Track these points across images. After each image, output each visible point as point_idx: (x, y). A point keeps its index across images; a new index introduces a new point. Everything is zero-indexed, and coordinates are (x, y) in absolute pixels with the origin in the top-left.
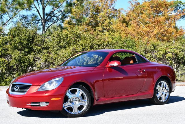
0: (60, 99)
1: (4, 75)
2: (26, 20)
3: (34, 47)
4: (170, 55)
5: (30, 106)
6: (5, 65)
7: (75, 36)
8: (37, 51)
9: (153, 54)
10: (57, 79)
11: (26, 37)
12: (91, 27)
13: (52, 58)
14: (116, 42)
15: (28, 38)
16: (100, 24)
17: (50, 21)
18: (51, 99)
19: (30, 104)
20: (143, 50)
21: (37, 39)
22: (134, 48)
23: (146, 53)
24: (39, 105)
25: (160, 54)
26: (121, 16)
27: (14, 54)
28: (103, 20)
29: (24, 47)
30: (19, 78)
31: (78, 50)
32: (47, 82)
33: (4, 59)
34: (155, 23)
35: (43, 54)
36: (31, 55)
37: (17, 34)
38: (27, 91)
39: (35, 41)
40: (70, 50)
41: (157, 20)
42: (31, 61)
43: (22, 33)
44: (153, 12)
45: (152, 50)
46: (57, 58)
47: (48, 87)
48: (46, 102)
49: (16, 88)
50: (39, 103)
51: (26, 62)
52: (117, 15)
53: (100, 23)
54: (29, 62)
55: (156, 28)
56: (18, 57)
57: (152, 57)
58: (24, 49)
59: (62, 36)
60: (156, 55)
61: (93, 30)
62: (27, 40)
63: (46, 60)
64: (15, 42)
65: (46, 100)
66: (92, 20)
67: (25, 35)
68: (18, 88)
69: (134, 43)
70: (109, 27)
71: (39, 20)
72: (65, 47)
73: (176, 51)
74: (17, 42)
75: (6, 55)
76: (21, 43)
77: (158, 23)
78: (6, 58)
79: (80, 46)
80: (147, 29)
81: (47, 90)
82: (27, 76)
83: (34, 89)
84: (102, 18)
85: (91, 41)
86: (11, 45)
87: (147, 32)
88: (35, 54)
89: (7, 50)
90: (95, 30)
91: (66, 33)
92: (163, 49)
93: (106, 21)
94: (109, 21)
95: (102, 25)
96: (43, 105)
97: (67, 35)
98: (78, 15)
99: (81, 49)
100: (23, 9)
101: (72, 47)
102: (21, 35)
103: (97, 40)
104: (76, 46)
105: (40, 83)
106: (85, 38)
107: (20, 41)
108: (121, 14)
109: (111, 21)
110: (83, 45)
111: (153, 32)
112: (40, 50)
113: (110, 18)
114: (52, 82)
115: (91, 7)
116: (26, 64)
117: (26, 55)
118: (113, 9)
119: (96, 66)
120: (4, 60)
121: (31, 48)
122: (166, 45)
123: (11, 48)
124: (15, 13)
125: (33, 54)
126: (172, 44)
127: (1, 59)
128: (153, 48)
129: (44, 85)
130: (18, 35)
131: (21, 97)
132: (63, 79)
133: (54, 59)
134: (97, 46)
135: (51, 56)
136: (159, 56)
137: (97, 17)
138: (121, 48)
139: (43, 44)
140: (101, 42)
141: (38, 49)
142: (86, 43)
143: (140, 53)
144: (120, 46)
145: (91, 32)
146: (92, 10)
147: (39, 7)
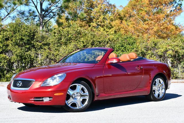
0: (63, 94)
1: (4, 71)
2: (23, 16)
3: (35, 43)
4: (170, 52)
5: (33, 101)
6: (5, 62)
7: (76, 33)
8: (38, 47)
9: (154, 51)
10: (60, 75)
11: (27, 33)
12: (86, 23)
13: (53, 54)
14: (117, 39)
15: (28, 34)
16: (94, 20)
17: (47, 17)
18: (55, 94)
19: (33, 99)
20: (144, 47)
21: (38, 35)
22: (135, 46)
23: (147, 50)
24: (43, 100)
25: (161, 51)
26: (116, 12)
27: (15, 50)
28: (98, 16)
29: (25, 43)
30: (19, 74)
31: (79, 46)
32: (50, 78)
33: (5, 55)
34: (154, 20)
35: (44, 50)
36: (32, 51)
37: (17, 30)
38: (31, 86)
39: (35, 37)
40: (71, 46)
41: (157, 18)
42: (32, 57)
43: (23, 29)
44: (152, 9)
45: (153, 47)
46: (58, 55)
47: (51, 83)
48: (50, 98)
49: (19, 83)
50: (43, 98)
51: (27, 58)
52: (112, 10)
53: (95, 19)
54: (30, 58)
55: (156, 25)
56: (20, 53)
57: (153, 54)
58: (25, 45)
59: (63, 33)
60: (157, 52)
61: (88, 26)
62: (28, 36)
63: (47, 57)
64: (16, 38)
65: (50, 95)
66: (87, 16)
67: (26, 31)
68: (21, 83)
69: (135, 40)
70: (104, 23)
71: (36, 16)
72: (66, 44)
73: (177, 48)
74: (18, 39)
75: (7, 52)
76: (22, 39)
77: (157, 20)
78: (7, 54)
79: (82, 43)
80: (147, 27)
81: (50, 85)
82: (27, 72)
83: (36, 85)
84: (97, 14)
85: (92, 38)
86: (12, 41)
87: (146, 29)
88: (36, 51)
89: (8, 45)
90: (90, 26)
91: (67, 29)
92: (163, 46)
93: (100, 17)
94: (103, 16)
95: (96, 20)
96: (46, 100)
97: (68, 32)
98: (72, 10)
99: (82, 45)
100: (21, 4)
101: (73, 44)
102: (22, 31)
103: (98, 37)
104: (77, 43)
105: (43, 79)
106: (86, 35)
107: (21, 37)
108: (116, 9)
109: (106, 17)
110: (85, 41)
111: (153, 30)
112: (41, 46)
113: (105, 13)
114: (55, 78)
115: (86, 2)
116: (27, 60)
117: (27, 51)
118: (107, 4)
119: (96, 63)
120: (5, 57)
121: (32, 44)
122: (166, 42)
123: (12, 44)
124: (13, 8)
125: (34, 50)
126: (173, 41)
127: (2, 55)
128: (154, 46)
129: (47, 81)
130: (19, 31)
131: (22, 93)
132: (66, 75)
133: (55, 55)
134: (99, 43)
135: (52, 52)
136: (160, 53)
137: (91, 13)
138: (122, 45)
139: (43, 41)
140: (102, 39)
141: (39, 45)
142: (87, 39)
143: (141, 50)
144: (121, 43)
145: (86, 28)
146: (86, 4)
147: (37, 3)
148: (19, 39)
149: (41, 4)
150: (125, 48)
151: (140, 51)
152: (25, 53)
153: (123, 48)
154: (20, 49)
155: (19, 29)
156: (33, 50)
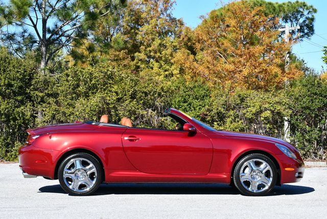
2: (11, 42)
3: (32, 92)
4: (267, 114)
7: (105, 76)
8: (38, 100)
9: (239, 111)
11: (18, 75)
12: (125, 53)
13: (64, 113)
14: (176, 89)
15: (21, 76)
16: (142, 47)
20: (223, 105)
21: (37, 79)
22: (207, 101)
23: (227, 110)
26: (183, 33)
28: (149, 41)
29: (14, 92)
31: (109, 100)
34: (245, 57)
35: (48, 105)
36: (26, 106)
37: (2, 68)
39: (33, 82)
40: (95, 99)
41: (249, 53)
42: (27, 118)
43: (11, 68)
44: (242, 37)
45: (237, 105)
46: (73, 114)
51: (18, 118)
52: (176, 29)
53: (144, 45)
54: (24, 118)
55: (247, 65)
56: (6, 110)
57: (238, 117)
58: (15, 96)
59: (83, 76)
60: (244, 114)
61: (130, 59)
62: (21, 80)
63: (53, 117)
66: (128, 39)
67: (18, 72)
69: (207, 91)
70: (161, 54)
71: (35, 42)
73: (278, 107)
74: (2, 84)
77: (250, 57)
79: (114, 94)
80: (232, 67)
84: (147, 36)
85: (133, 86)
87: (230, 72)
88: (33, 106)
90: (133, 59)
91: (89, 70)
92: (256, 103)
93: (154, 42)
94: (159, 41)
95: (146, 48)
97: (91, 74)
98: (100, 28)
99: (115, 98)
100: (10, 23)
101: (98, 95)
102: (10, 71)
103: (143, 85)
104: (106, 94)
106: (122, 80)
107: (9, 81)
108: (184, 29)
109: (164, 42)
110: (119, 92)
111: (242, 73)
112: (42, 98)
113: (162, 36)
115: (126, 14)
116: (18, 123)
117: (18, 107)
118: (168, 18)
121: (27, 93)
122: (261, 96)
126: (273, 95)
128: (239, 102)
130: (4, 71)
133: (67, 115)
134: (144, 95)
135: (62, 109)
136: (249, 115)
137: (137, 34)
138: (185, 99)
139: (47, 89)
140: (149, 89)
141: (40, 96)
142: (124, 88)
143: (218, 109)
144: (183, 96)
145: (126, 62)
146: (127, 18)
147: (37, 19)
148: (5, 85)
149: (44, 22)
150: (190, 104)
151: (215, 111)
152: (14, 110)
153: (186, 104)
154: (6, 102)
155: (5, 67)
156: (29, 104)
